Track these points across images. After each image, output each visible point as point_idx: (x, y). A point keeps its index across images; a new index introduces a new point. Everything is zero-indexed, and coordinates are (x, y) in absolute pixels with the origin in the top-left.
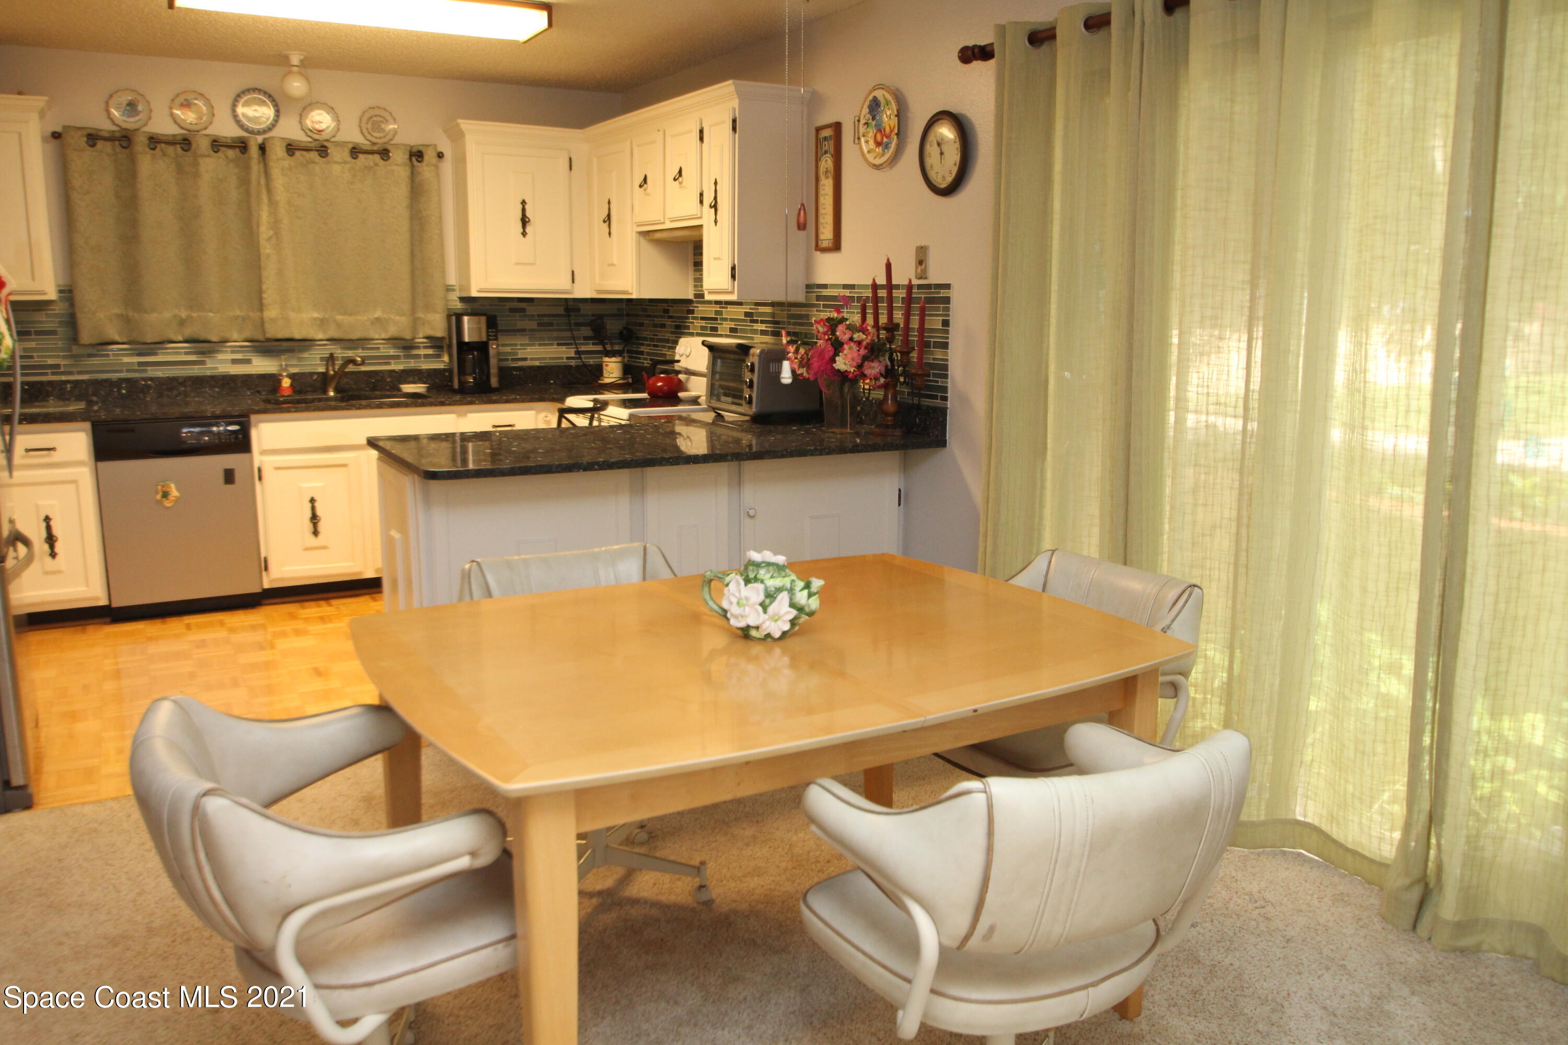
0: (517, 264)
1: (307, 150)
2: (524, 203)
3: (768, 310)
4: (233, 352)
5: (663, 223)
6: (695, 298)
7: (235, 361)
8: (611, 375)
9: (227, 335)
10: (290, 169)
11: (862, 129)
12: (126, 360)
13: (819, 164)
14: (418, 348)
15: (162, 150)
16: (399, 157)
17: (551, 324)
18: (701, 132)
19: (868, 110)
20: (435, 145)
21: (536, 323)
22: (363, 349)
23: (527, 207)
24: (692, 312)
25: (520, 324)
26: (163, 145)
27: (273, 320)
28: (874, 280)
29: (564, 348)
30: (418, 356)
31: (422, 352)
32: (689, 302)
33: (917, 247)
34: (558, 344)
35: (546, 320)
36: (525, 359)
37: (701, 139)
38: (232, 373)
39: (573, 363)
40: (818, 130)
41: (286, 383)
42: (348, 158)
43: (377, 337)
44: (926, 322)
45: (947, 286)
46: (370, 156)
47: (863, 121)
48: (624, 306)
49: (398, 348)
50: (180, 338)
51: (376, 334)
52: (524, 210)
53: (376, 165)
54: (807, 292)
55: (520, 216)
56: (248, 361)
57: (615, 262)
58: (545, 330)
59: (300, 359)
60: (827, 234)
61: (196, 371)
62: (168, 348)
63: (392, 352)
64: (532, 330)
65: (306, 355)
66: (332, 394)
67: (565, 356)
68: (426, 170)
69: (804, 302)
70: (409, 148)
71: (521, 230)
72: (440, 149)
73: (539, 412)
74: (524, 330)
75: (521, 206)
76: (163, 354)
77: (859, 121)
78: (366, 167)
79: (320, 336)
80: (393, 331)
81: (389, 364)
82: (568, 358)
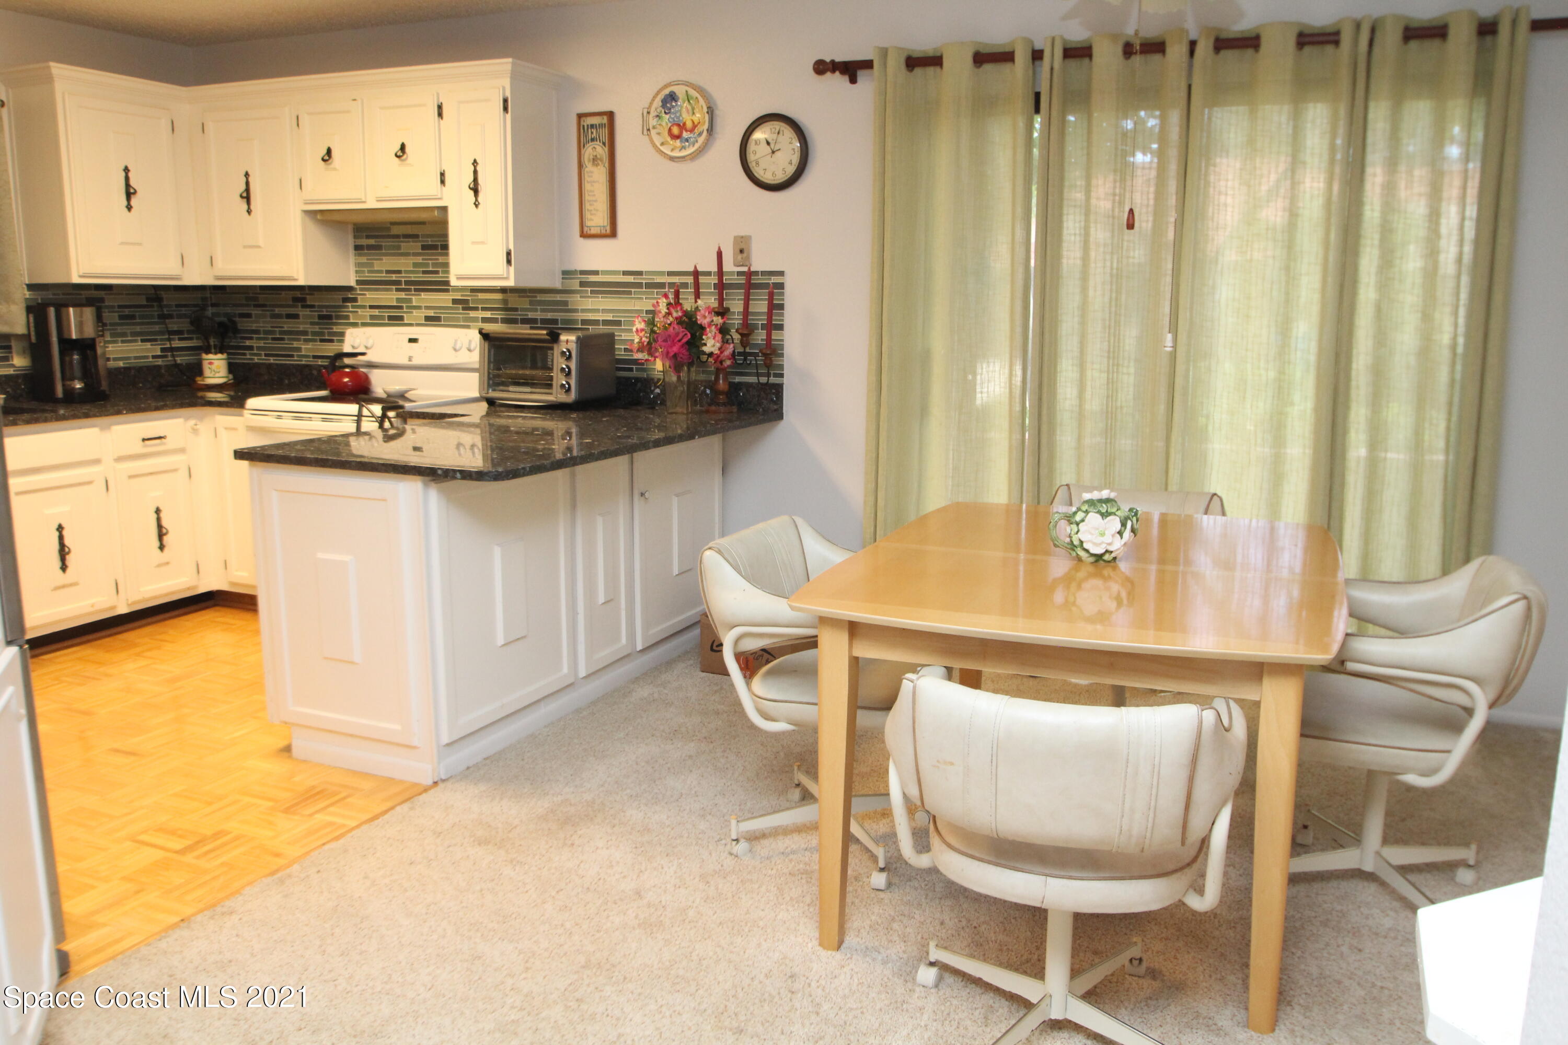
0: (122, 243)
3: (498, 296)
5: (364, 202)
6: (357, 285)
8: (217, 375)
11: (653, 122)
13: (583, 152)
17: (132, 317)
18: (440, 107)
19: (660, 104)
23: (130, 175)
24: (355, 300)
28: (695, 267)
29: (148, 345)
32: (349, 289)
33: (735, 238)
34: (143, 341)
35: (127, 312)
37: (440, 115)
39: (159, 362)
40: (580, 116)
44: (750, 307)
45: (781, 273)
47: (653, 114)
48: (208, 295)
54: (563, 278)
57: (261, 243)
58: (127, 324)
60: (598, 219)
67: (150, 355)
69: (561, 288)
71: (125, 203)
73: (187, 419)
75: (123, 174)
77: (648, 113)
82: (154, 357)
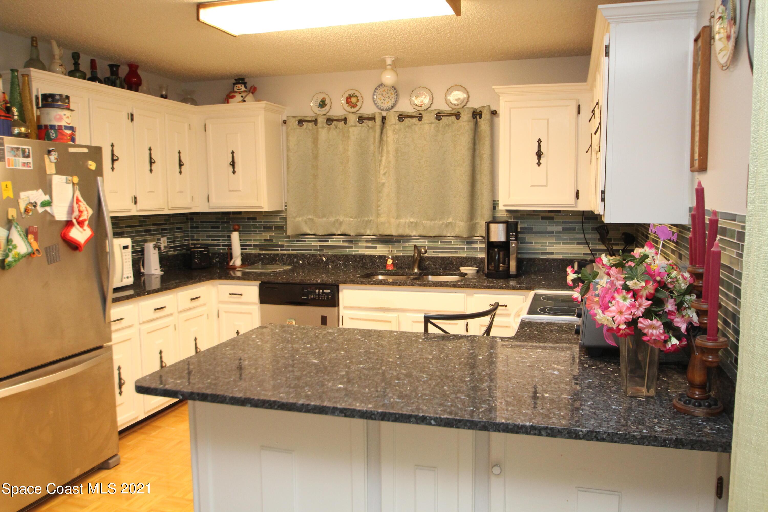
1: (412, 117)
2: (539, 141)
4: (367, 241)
7: (368, 247)
9: (362, 231)
10: (400, 130)
12: (313, 244)
14: (476, 243)
15: (335, 125)
16: (466, 116)
20: (489, 106)
21: (561, 227)
22: (441, 242)
25: (551, 228)
26: (335, 122)
27: (383, 223)
30: (476, 248)
31: (479, 245)
36: (552, 253)
38: (365, 254)
41: (390, 262)
42: (434, 120)
43: (448, 235)
46: (450, 118)
49: (463, 242)
50: (339, 233)
51: (449, 233)
52: (539, 146)
53: (453, 123)
55: (536, 150)
56: (375, 248)
59: (403, 247)
61: (347, 252)
62: (333, 238)
63: (460, 245)
64: (560, 233)
65: (407, 245)
66: (416, 271)
68: (484, 123)
70: (472, 110)
72: (493, 108)
74: (553, 233)
76: (332, 241)
78: (447, 125)
79: (414, 234)
80: (457, 232)
81: (457, 252)
